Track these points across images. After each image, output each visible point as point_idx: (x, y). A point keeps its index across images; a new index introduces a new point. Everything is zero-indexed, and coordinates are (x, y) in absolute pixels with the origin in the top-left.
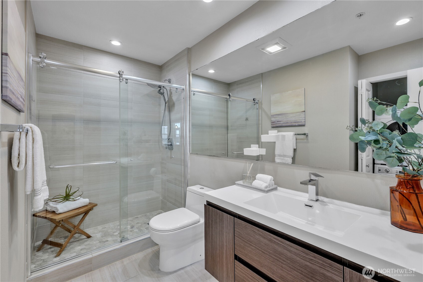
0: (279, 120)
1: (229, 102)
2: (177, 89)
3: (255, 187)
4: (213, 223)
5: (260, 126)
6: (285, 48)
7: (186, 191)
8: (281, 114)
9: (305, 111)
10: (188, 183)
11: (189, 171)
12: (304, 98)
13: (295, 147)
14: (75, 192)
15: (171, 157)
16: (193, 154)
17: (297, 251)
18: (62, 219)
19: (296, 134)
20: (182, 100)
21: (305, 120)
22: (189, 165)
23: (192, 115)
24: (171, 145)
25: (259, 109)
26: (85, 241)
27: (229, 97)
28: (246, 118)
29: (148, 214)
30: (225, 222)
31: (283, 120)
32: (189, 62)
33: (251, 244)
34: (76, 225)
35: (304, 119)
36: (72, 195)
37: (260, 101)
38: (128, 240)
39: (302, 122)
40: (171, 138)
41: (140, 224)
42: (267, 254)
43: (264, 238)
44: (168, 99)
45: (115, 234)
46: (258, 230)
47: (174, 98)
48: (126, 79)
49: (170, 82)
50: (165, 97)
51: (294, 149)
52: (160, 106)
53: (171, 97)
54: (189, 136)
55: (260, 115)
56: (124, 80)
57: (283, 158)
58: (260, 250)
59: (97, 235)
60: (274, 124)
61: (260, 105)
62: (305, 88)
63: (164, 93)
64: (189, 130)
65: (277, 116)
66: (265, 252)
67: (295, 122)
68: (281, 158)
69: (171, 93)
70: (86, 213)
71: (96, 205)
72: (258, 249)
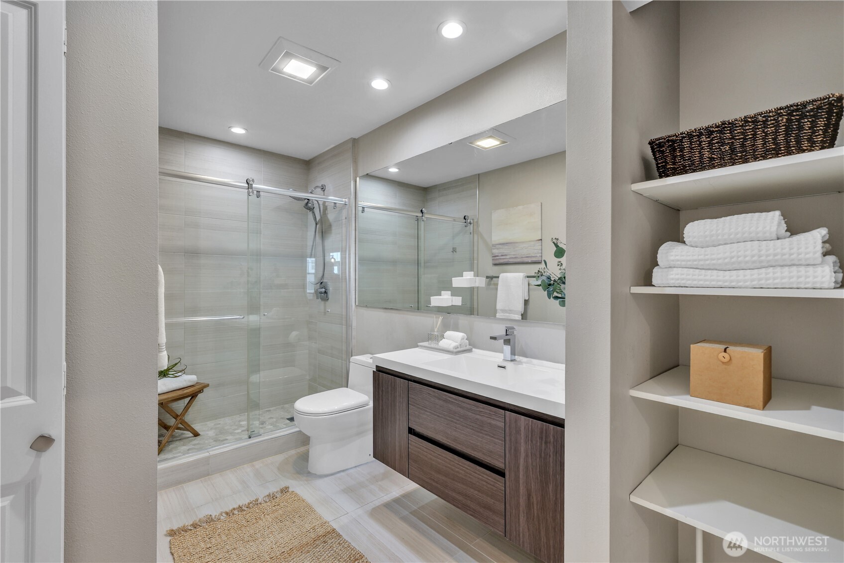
0: (503, 253)
1: (422, 222)
2: (335, 203)
3: (441, 348)
4: (384, 394)
5: (475, 262)
6: (504, 142)
7: (349, 362)
8: (507, 243)
9: (541, 240)
10: (353, 352)
11: (354, 333)
12: (540, 218)
13: (526, 296)
14: (176, 364)
15: (325, 313)
16: (360, 306)
17: (469, 406)
18: (161, 402)
19: (528, 277)
20: (344, 221)
21: (542, 253)
22: (354, 324)
23: (359, 242)
24: (325, 291)
25: (473, 234)
26: (191, 441)
27: (421, 215)
28: (453, 248)
29: (286, 406)
30: (397, 389)
31: (510, 253)
32: (355, 161)
33: (426, 409)
34: (179, 414)
35: (540, 252)
36: (171, 369)
37: (475, 221)
38: (261, 435)
39: (536, 256)
40: (325, 281)
41: (275, 420)
42: (442, 417)
43: (439, 399)
44: (321, 217)
45: (237, 431)
46: (434, 392)
47: (331, 216)
48: (257, 191)
49: (324, 189)
50: (315, 215)
51: (525, 300)
52: (307, 228)
53: (326, 214)
54: (354, 277)
55: (476, 243)
56: (255, 192)
57: (508, 314)
58: (435, 415)
59: (207, 432)
60: (497, 259)
61: (475, 226)
62: (542, 203)
63: (314, 208)
64: (354, 269)
65: (500, 246)
66: (440, 415)
67: (527, 257)
68: (505, 314)
69: (325, 208)
70: (194, 396)
71: (208, 385)
72: (434, 414)
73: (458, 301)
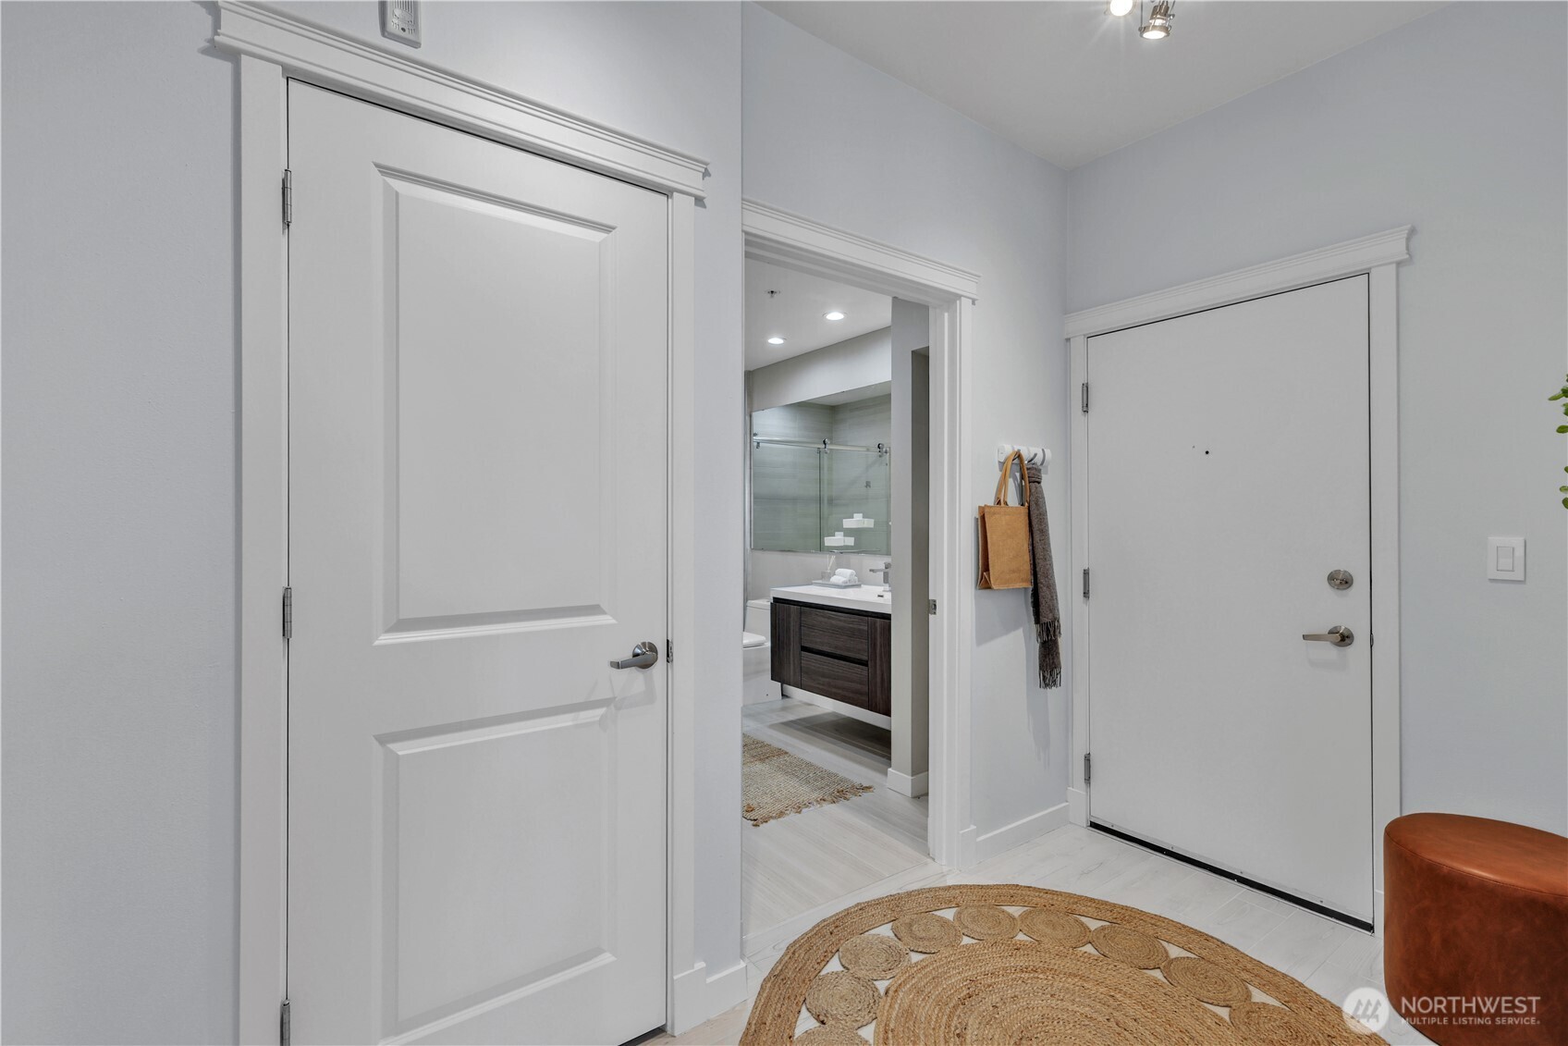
1: (826, 454)
3: (832, 584)
4: (781, 622)
16: (756, 549)
27: (823, 446)
30: (792, 616)
54: (749, 519)
64: (749, 510)
73: (850, 541)
